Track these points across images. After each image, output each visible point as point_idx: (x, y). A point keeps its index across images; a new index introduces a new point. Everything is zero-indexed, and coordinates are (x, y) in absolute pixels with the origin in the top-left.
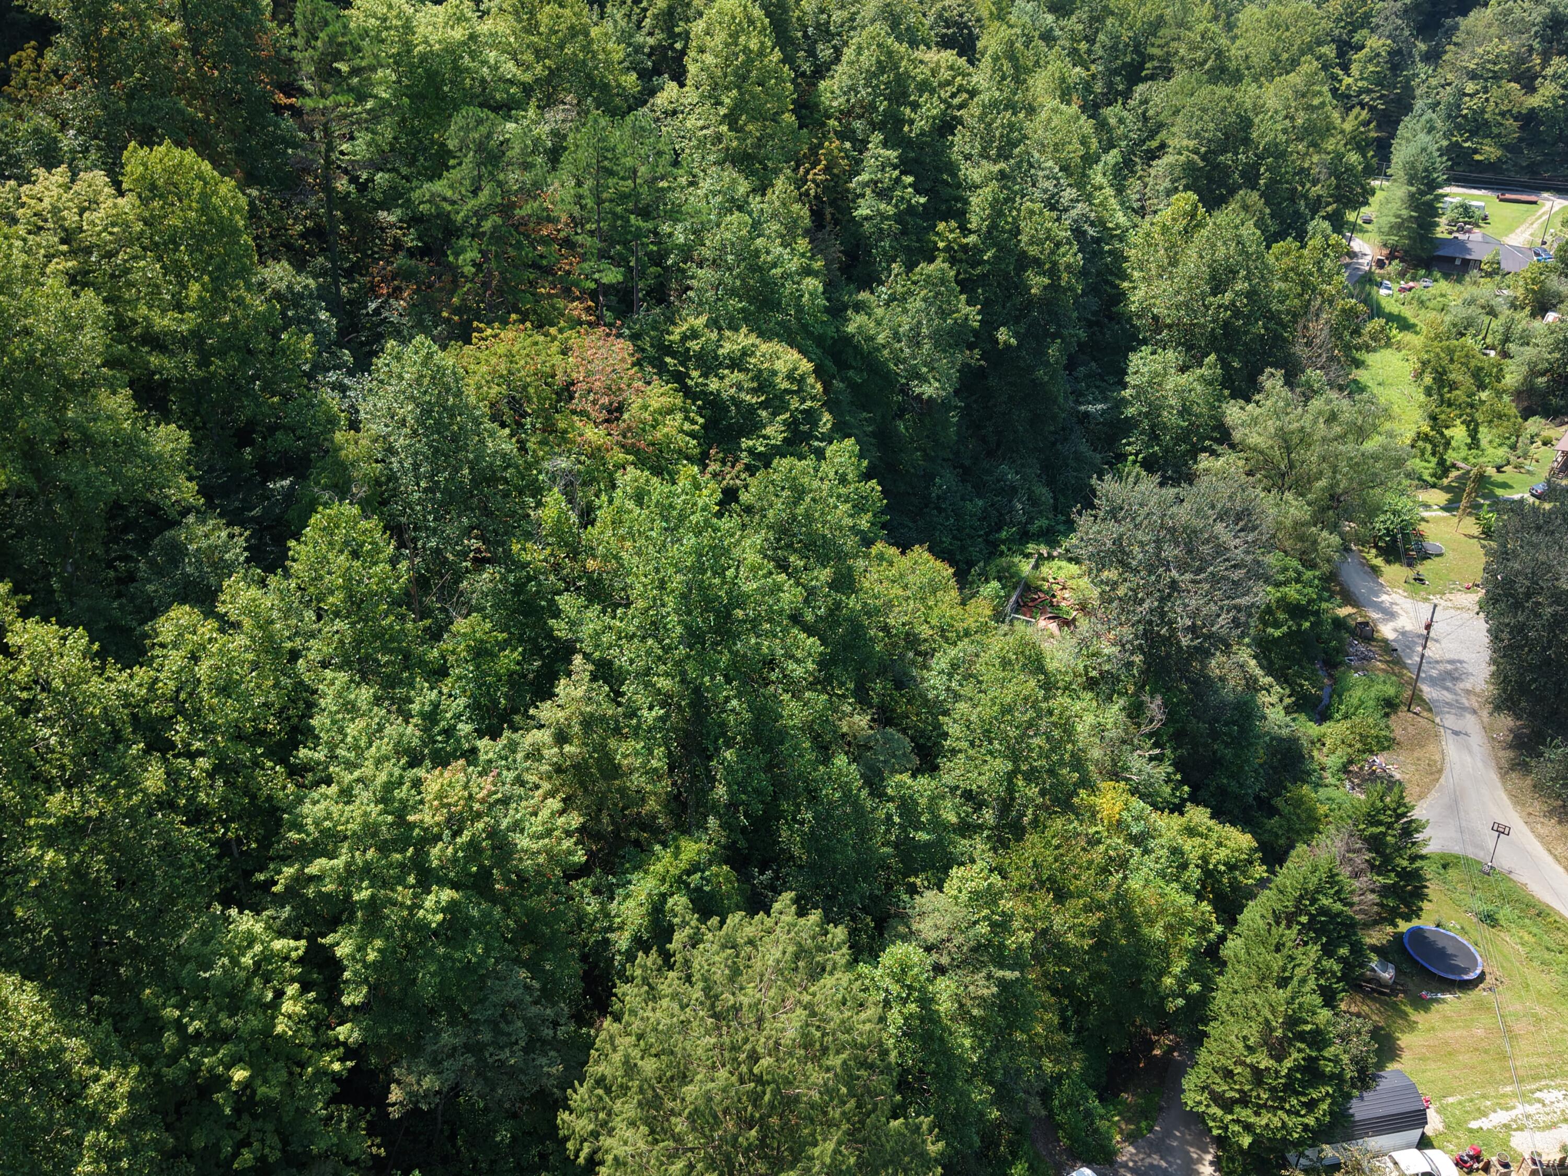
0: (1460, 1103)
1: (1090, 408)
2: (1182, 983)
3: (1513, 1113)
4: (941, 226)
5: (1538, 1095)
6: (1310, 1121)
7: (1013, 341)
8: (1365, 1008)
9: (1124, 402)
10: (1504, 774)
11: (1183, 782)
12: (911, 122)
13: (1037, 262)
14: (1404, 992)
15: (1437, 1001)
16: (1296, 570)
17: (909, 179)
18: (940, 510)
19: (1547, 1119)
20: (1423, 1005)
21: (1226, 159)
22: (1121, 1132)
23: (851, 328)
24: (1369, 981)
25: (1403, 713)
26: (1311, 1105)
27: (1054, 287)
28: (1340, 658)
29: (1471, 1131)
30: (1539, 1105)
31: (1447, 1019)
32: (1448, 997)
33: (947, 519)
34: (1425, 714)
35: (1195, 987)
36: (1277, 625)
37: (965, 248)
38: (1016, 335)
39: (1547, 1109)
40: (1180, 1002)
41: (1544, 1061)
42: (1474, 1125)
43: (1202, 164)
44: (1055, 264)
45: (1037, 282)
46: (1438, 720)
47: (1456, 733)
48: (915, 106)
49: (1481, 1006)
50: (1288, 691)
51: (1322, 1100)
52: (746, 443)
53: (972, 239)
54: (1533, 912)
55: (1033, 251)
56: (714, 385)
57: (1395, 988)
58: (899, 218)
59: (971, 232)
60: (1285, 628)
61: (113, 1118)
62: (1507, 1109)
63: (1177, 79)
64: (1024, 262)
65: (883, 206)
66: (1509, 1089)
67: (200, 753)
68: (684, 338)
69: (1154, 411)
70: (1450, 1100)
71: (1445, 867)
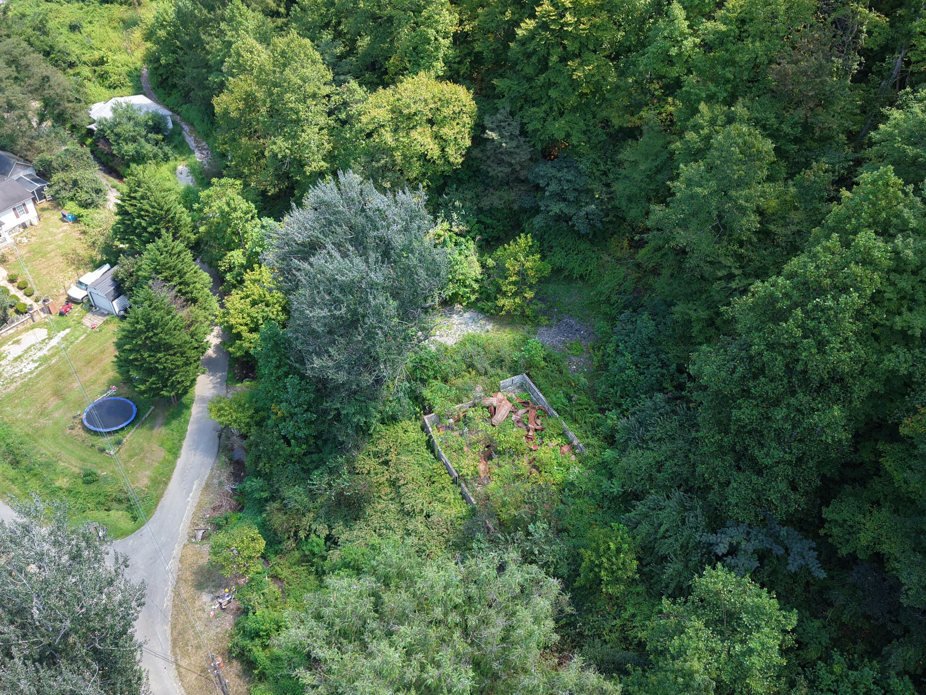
0: (77, 339)
3: (49, 347)
5: (36, 365)
15: (105, 392)
19: (30, 353)
29: (69, 327)
30: (35, 359)
31: (96, 382)
39: (31, 358)
41: (35, 388)
42: (68, 331)
49: (79, 404)
62: (52, 347)
66: (53, 360)
70: (82, 338)
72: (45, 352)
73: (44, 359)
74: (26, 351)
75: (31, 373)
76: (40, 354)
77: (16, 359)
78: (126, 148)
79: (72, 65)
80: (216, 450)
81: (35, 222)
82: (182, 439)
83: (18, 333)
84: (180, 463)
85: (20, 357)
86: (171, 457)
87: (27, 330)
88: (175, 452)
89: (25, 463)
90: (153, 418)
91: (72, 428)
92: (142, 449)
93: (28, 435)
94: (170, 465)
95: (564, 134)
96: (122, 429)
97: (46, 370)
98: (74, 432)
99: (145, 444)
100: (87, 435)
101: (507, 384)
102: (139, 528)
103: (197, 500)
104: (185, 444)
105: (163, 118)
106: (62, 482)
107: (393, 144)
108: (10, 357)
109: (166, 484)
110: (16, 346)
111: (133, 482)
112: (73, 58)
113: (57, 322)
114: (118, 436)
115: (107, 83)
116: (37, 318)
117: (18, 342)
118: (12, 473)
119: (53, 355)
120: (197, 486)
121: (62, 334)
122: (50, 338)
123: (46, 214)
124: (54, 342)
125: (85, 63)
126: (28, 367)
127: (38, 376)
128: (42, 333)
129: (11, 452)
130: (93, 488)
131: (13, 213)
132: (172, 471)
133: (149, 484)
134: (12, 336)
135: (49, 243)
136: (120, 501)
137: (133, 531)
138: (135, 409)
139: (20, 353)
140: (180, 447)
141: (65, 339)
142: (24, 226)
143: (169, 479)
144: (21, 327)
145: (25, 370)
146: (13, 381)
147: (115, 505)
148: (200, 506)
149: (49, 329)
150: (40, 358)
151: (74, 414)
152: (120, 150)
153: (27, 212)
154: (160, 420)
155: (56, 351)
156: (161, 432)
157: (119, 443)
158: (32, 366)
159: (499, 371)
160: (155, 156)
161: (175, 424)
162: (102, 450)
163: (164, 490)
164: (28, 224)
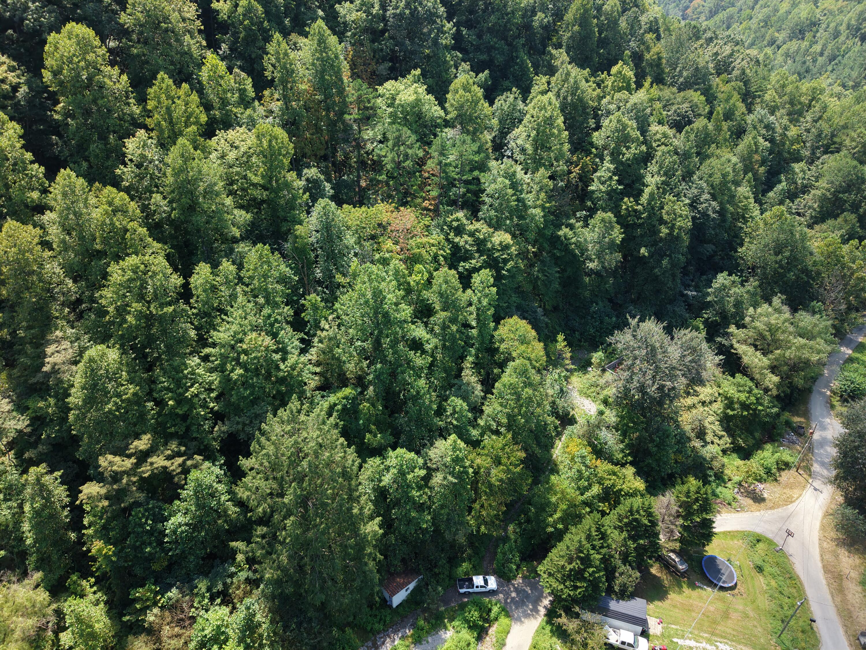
0: (677, 629)
1: (690, 293)
2: (556, 522)
3: (698, 645)
4: (626, 199)
5: (718, 644)
6: (572, 593)
7: (646, 254)
8: (665, 577)
9: (708, 294)
10: (827, 514)
11: (629, 454)
12: (624, 154)
13: (666, 223)
14: (688, 579)
15: (702, 588)
16: (750, 388)
17: (616, 178)
18: (593, 317)
20: (692, 586)
21: (845, 196)
22: (523, 574)
23: (561, 233)
24: (673, 567)
25: (793, 471)
26: (576, 588)
27: (670, 234)
28: (778, 438)
29: (672, 641)
31: (700, 597)
32: (709, 589)
33: (595, 322)
34: (805, 476)
35: (560, 526)
36: (733, 409)
37: (635, 211)
38: (649, 252)
40: (552, 530)
41: (735, 633)
42: (675, 640)
43: (830, 197)
44: (674, 225)
45: (664, 231)
46: (810, 481)
47: (816, 489)
48: (628, 148)
49: (722, 600)
50: (729, 441)
51: (580, 587)
52: (462, 264)
53: (640, 207)
54: (788, 576)
55: (665, 217)
56: (457, 240)
57: (683, 574)
58: (608, 193)
59: (639, 204)
60: (736, 412)
61: (124, 397)
62: (697, 642)
63: (842, 153)
64: (662, 221)
65: (601, 187)
66: (706, 635)
67: (195, 308)
68: (453, 220)
69: (721, 301)
70: (673, 626)
71: (758, 541)
72: (704, 645)
73: (710, 641)
75: (727, 643)
97: (716, 635)
119: (702, 638)
121: (680, 642)
124: (692, 643)
127: (725, 638)
141: (683, 638)
150: (711, 645)
155: (698, 638)
158: (721, 646)
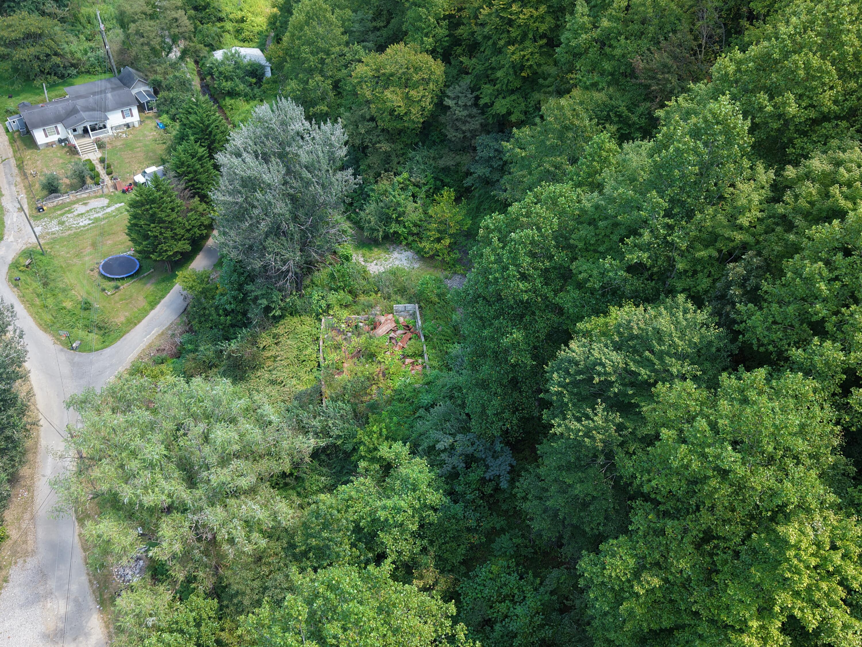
3: (104, 212)
5: (90, 222)
19: (90, 213)
30: (91, 218)
39: (89, 217)
62: (106, 213)
72: (100, 215)
73: (96, 220)
74: (88, 211)
75: (84, 227)
76: (96, 215)
77: (79, 215)
78: (224, 84)
79: (220, 20)
80: (181, 311)
81: (137, 125)
82: (162, 297)
83: (89, 198)
84: (152, 313)
85: (82, 214)
86: (148, 308)
87: (96, 197)
88: (153, 305)
89: (52, 285)
90: (150, 277)
91: (92, 270)
92: (131, 297)
93: (61, 267)
94: (145, 313)
95: (505, 110)
96: (123, 279)
97: (95, 227)
98: (92, 273)
99: (135, 294)
100: (99, 277)
101: (400, 309)
102: (102, 349)
103: (150, 341)
104: (163, 301)
105: (263, 67)
106: (68, 304)
107: (369, 97)
108: (76, 213)
109: (136, 325)
110: (84, 206)
111: (113, 318)
112: (223, 15)
113: (119, 197)
114: (119, 283)
115: (241, 37)
116: (106, 190)
117: (85, 204)
118: (41, 290)
119: (104, 219)
120: (156, 331)
121: (118, 205)
122: (108, 207)
123: (148, 122)
124: (109, 210)
125: (231, 20)
126: (84, 222)
127: (88, 230)
128: (105, 201)
129: (46, 277)
130: (85, 314)
131: (120, 114)
132: (144, 317)
133: (124, 321)
134: (84, 199)
135: (139, 141)
136: (100, 328)
137: (97, 350)
138: (138, 267)
139: (83, 212)
140: (158, 303)
141: (118, 209)
142: (128, 126)
143: (139, 322)
144: (92, 194)
145: (81, 224)
146: (69, 229)
147: (96, 330)
148: (150, 346)
149: (111, 200)
150: (95, 218)
151: (98, 261)
152: (220, 84)
153: (132, 116)
154: (153, 280)
155: (108, 217)
156: (150, 288)
157: (117, 288)
158: (87, 222)
159: (399, 298)
160: (246, 95)
161: (164, 285)
162: (104, 290)
163: (132, 328)
164: (131, 125)
